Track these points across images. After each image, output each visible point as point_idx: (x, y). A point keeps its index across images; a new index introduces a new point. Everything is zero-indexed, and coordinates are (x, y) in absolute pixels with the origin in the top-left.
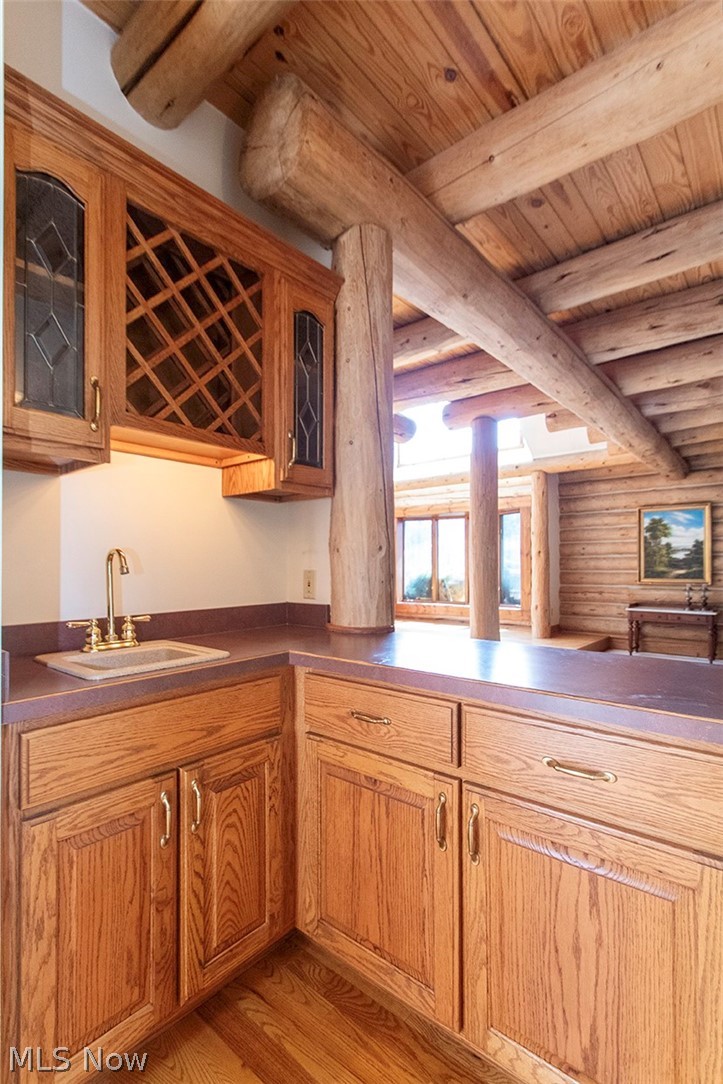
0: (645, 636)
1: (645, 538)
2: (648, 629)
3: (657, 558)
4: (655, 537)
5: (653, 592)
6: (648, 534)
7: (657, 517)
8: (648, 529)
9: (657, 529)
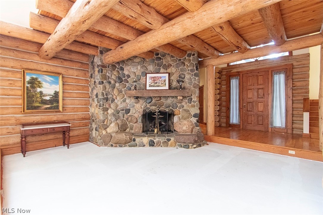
0: (28, 143)
1: (27, 87)
2: (29, 139)
3: (34, 99)
4: (33, 87)
5: (32, 117)
6: (29, 85)
7: (34, 77)
8: (29, 83)
9: (34, 83)
